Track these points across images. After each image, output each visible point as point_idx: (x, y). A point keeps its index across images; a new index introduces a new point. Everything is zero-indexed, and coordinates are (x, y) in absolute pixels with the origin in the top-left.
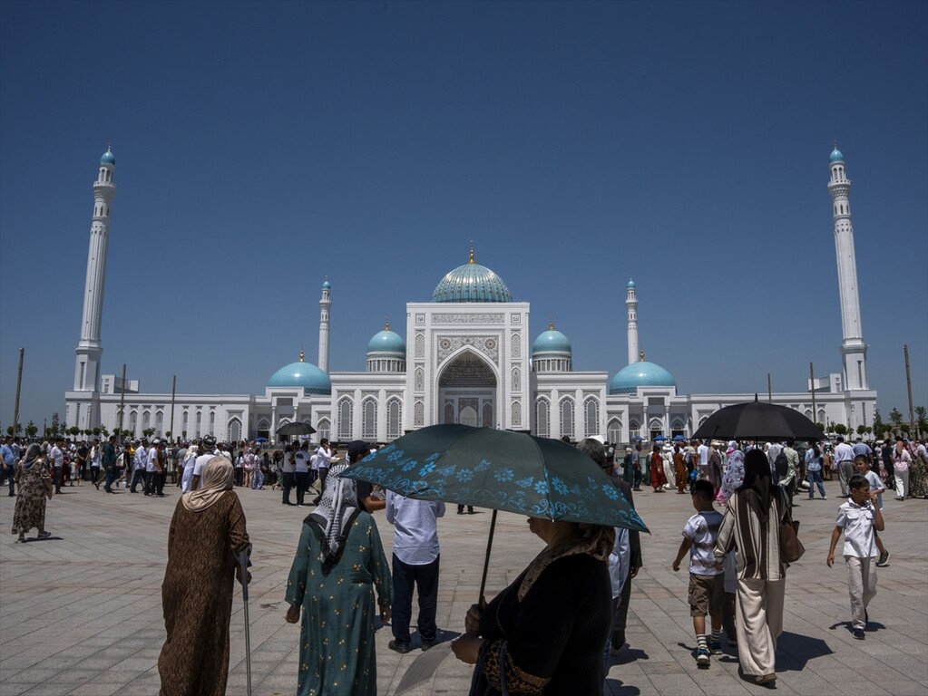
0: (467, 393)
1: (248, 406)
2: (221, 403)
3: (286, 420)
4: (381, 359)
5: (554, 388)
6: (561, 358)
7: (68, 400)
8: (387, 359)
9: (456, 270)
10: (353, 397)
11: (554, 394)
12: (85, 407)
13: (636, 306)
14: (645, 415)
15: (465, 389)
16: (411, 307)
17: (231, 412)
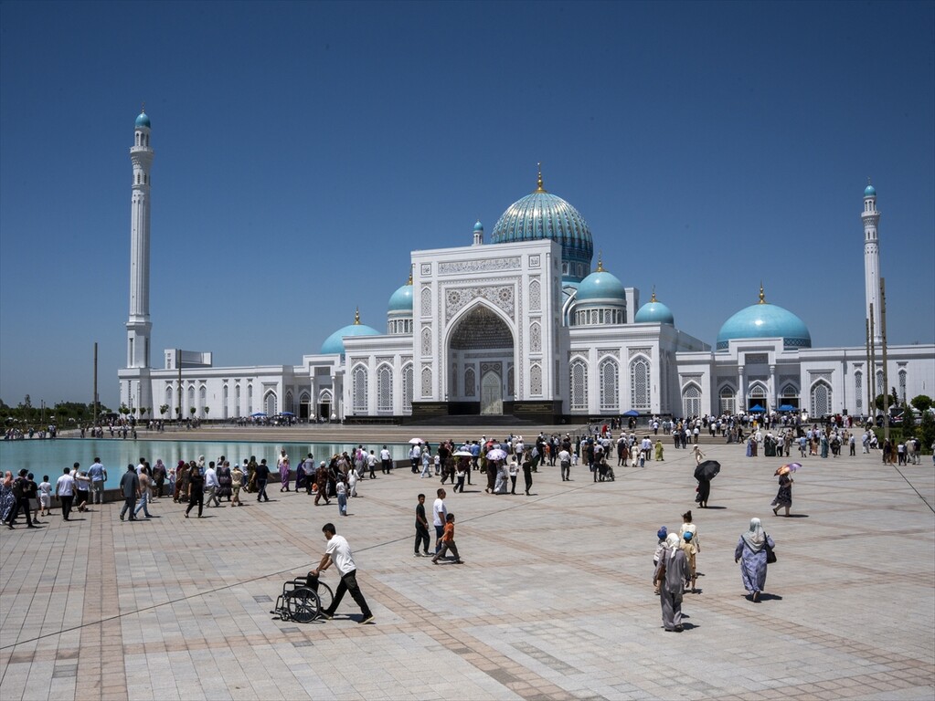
0: (490, 355)
1: (281, 377)
2: (257, 375)
3: (327, 392)
4: (397, 319)
5: (593, 346)
6: (604, 308)
7: (121, 377)
8: (404, 319)
9: (519, 201)
10: (367, 363)
11: (593, 354)
12: (135, 383)
13: (876, 220)
14: (741, 377)
15: (487, 351)
16: (416, 256)
17: (266, 385)
